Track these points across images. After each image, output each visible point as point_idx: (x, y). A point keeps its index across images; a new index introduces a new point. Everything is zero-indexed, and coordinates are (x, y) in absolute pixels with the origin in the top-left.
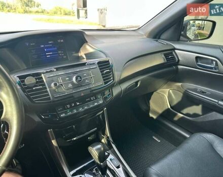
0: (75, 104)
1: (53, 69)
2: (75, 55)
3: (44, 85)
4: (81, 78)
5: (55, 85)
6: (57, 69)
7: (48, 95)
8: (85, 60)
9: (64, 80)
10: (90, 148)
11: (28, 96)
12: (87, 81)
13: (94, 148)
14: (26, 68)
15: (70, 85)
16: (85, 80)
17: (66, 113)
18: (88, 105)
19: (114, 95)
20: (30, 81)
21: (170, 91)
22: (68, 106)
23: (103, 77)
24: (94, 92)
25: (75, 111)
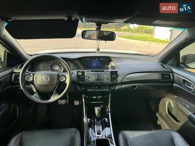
0: (95, 88)
1: (90, 71)
2: (107, 66)
3: (85, 76)
4: (99, 76)
5: (88, 77)
6: (91, 71)
7: (85, 80)
8: (110, 69)
9: (92, 76)
10: (95, 108)
11: (78, 79)
12: (102, 79)
13: (96, 108)
14: (83, 68)
15: (94, 79)
16: (101, 78)
17: (90, 90)
18: (100, 90)
19: (116, 89)
20: (80, 74)
21: (171, 101)
22: (92, 87)
23: (111, 79)
24: (105, 84)
25: (94, 90)
